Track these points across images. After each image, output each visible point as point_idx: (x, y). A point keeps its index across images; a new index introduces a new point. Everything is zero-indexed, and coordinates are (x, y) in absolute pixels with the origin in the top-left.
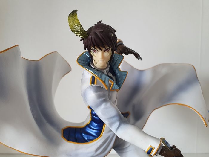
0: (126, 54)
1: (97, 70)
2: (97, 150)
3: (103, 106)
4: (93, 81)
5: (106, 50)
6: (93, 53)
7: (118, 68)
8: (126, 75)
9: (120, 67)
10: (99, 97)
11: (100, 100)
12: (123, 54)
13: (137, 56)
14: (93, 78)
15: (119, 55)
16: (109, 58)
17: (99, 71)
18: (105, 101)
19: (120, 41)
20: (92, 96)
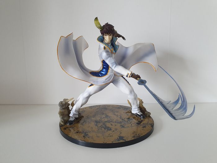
0: (119, 37)
1: (106, 44)
2: (106, 79)
3: (109, 58)
4: (105, 48)
5: (110, 35)
6: (105, 36)
7: (115, 43)
8: (118, 47)
9: (116, 43)
10: (107, 55)
11: (108, 56)
12: (117, 37)
13: (124, 38)
14: (105, 47)
15: (115, 38)
16: (111, 38)
17: (107, 44)
18: (110, 57)
19: (116, 31)
20: (104, 54)
